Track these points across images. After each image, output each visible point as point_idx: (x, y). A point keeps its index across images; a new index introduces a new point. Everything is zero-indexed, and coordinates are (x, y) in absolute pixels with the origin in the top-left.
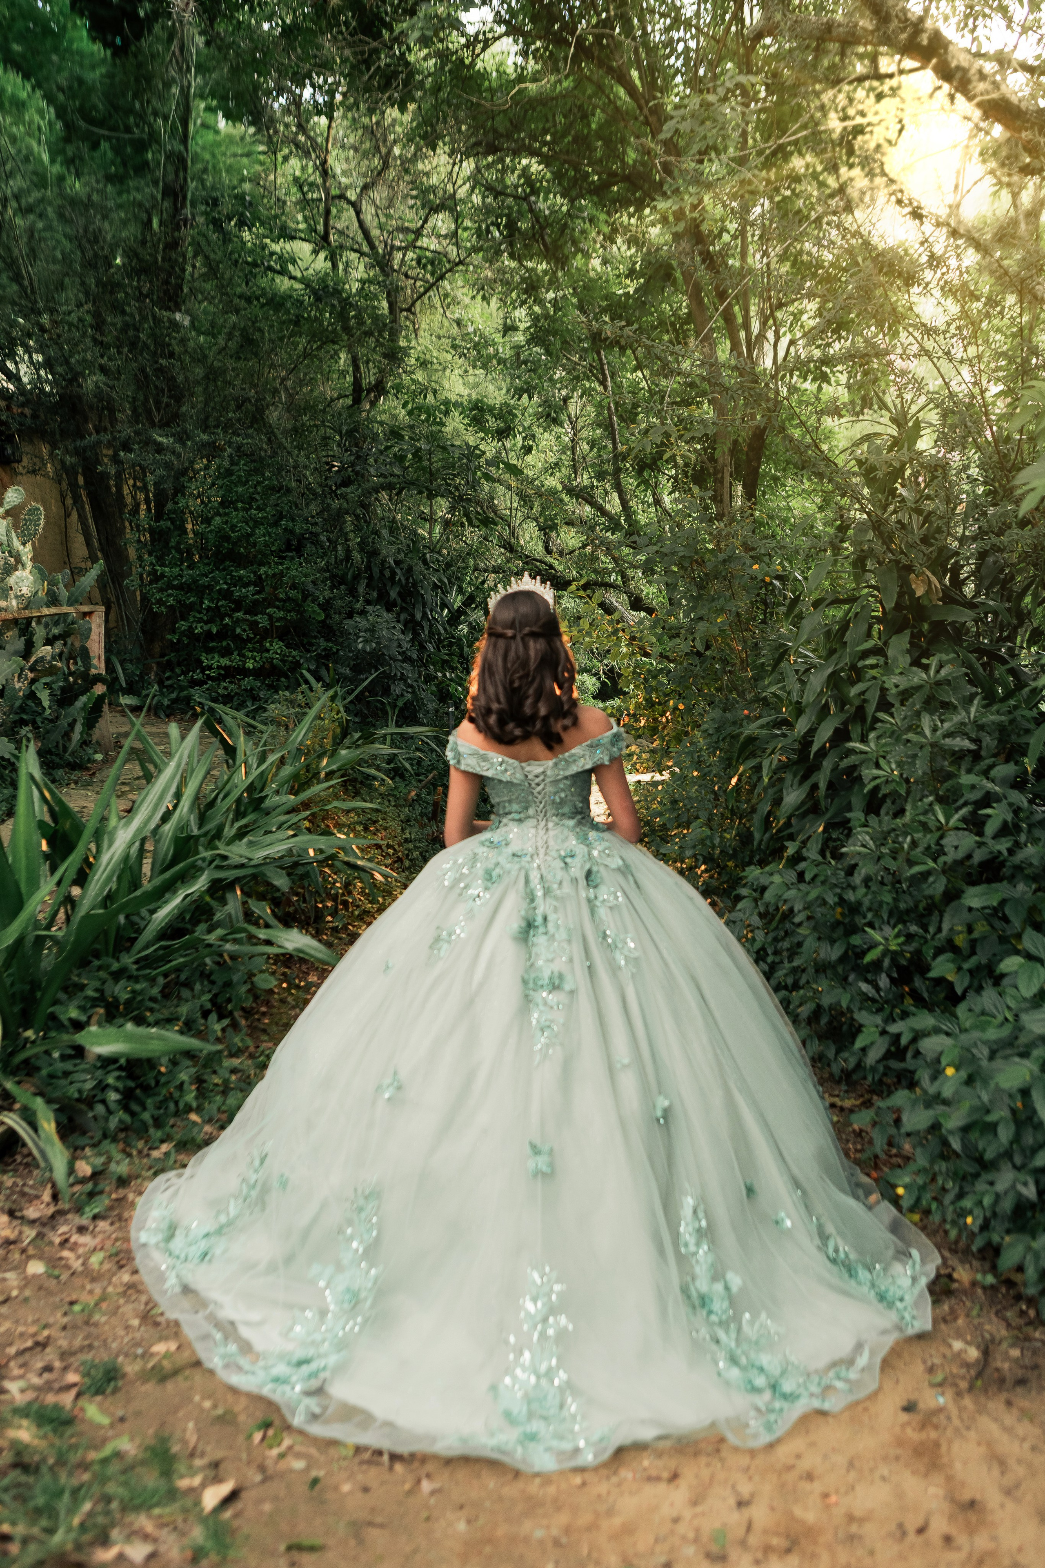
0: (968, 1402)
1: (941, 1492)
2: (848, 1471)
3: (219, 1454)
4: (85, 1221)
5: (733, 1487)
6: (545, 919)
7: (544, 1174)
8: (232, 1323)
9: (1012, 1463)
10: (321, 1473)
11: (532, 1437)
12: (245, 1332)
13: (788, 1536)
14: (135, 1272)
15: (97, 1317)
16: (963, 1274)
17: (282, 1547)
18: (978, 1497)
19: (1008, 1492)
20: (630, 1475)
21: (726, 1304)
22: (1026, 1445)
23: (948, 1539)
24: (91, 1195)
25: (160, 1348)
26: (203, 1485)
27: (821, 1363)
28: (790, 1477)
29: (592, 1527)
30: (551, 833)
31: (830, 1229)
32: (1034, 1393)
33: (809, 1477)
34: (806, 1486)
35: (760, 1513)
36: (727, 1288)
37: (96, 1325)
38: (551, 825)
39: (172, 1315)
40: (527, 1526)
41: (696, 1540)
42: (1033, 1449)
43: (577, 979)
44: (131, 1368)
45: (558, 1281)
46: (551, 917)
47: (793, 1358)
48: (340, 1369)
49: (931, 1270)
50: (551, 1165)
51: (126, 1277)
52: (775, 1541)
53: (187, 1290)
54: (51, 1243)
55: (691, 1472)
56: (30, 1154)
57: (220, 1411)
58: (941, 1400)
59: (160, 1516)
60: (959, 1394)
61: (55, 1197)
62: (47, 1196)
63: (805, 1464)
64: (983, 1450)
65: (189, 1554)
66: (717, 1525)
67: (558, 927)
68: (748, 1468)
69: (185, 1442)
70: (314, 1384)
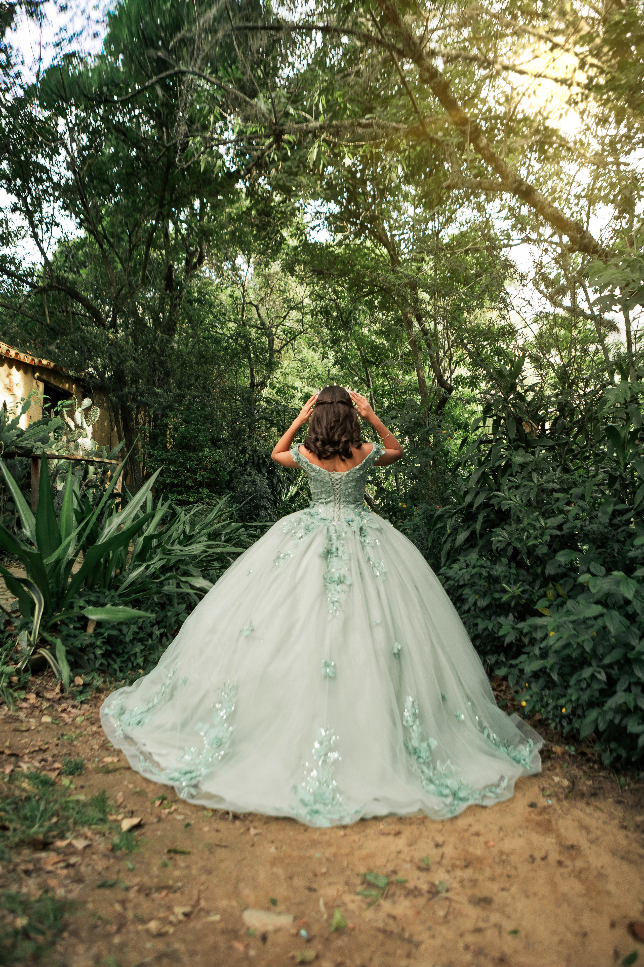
0: (565, 803)
1: (554, 841)
2: (499, 832)
3: (134, 808)
4: (76, 703)
5: (433, 838)
6: (337, 549)
7: (330, 677)
8: (150, 754)
9: (593, 829)
10: (192, 822)
11: (317, 812)
12: (156, 758)
13: (465, 860)
14: (100, 727)
15: (75, 743)
16: (558, 749)
17: (166, 851)
18: (575, 843)
19: (592, 842)
20: (372, 832)
21: (428, 754)
22: (600, 821)
23: (560, 863)
24: (81, 692)
25: (108, 759)
26: (123, 819)
27: (481, 786)
28: (466, 835)
29: (350, 854)
30: (342, 511)
31: (485, 724)
32: (601, 800)
33: (477, 834)
34: (476, 839)
35: (448, 850)
36: (429, 746)
37: (75, 746)
38: (342, 506)
39: (117, 747)
40: (311, 852)
41: (411, 861)
42: (604, 823)
43: (353, 578)
44: (90, 766)
45: (335, 734)
46: (341, 549)
47: (465, 783)
48: (210, 776)
49: (540, 746)
50: (334, 673)
51: (94, 728)
52: (458, 863)
53: (127, 738)
54: (57, 710)
55: (407, 832)
56: (53, 671)
57: (138, 789)
58: (550, 802)
59: (96, 829)
60: (559, 800)
61: (62, 690)
62: (57, 689)
63: (474, 829)
64: (576, 823)
65: (110, 847)
66: (423, 855)
67: (344, 553)
68: (441, 830)
69: (116, 801)
70: (194, 782)
